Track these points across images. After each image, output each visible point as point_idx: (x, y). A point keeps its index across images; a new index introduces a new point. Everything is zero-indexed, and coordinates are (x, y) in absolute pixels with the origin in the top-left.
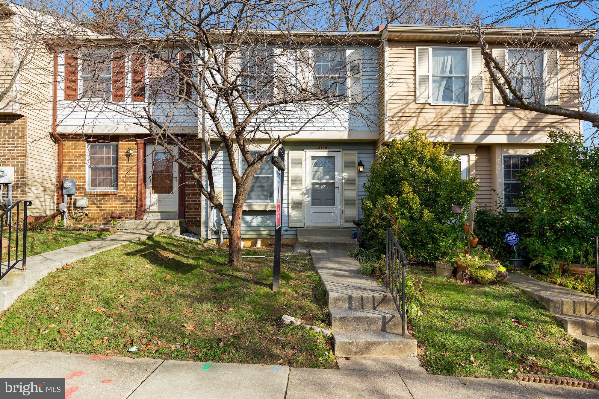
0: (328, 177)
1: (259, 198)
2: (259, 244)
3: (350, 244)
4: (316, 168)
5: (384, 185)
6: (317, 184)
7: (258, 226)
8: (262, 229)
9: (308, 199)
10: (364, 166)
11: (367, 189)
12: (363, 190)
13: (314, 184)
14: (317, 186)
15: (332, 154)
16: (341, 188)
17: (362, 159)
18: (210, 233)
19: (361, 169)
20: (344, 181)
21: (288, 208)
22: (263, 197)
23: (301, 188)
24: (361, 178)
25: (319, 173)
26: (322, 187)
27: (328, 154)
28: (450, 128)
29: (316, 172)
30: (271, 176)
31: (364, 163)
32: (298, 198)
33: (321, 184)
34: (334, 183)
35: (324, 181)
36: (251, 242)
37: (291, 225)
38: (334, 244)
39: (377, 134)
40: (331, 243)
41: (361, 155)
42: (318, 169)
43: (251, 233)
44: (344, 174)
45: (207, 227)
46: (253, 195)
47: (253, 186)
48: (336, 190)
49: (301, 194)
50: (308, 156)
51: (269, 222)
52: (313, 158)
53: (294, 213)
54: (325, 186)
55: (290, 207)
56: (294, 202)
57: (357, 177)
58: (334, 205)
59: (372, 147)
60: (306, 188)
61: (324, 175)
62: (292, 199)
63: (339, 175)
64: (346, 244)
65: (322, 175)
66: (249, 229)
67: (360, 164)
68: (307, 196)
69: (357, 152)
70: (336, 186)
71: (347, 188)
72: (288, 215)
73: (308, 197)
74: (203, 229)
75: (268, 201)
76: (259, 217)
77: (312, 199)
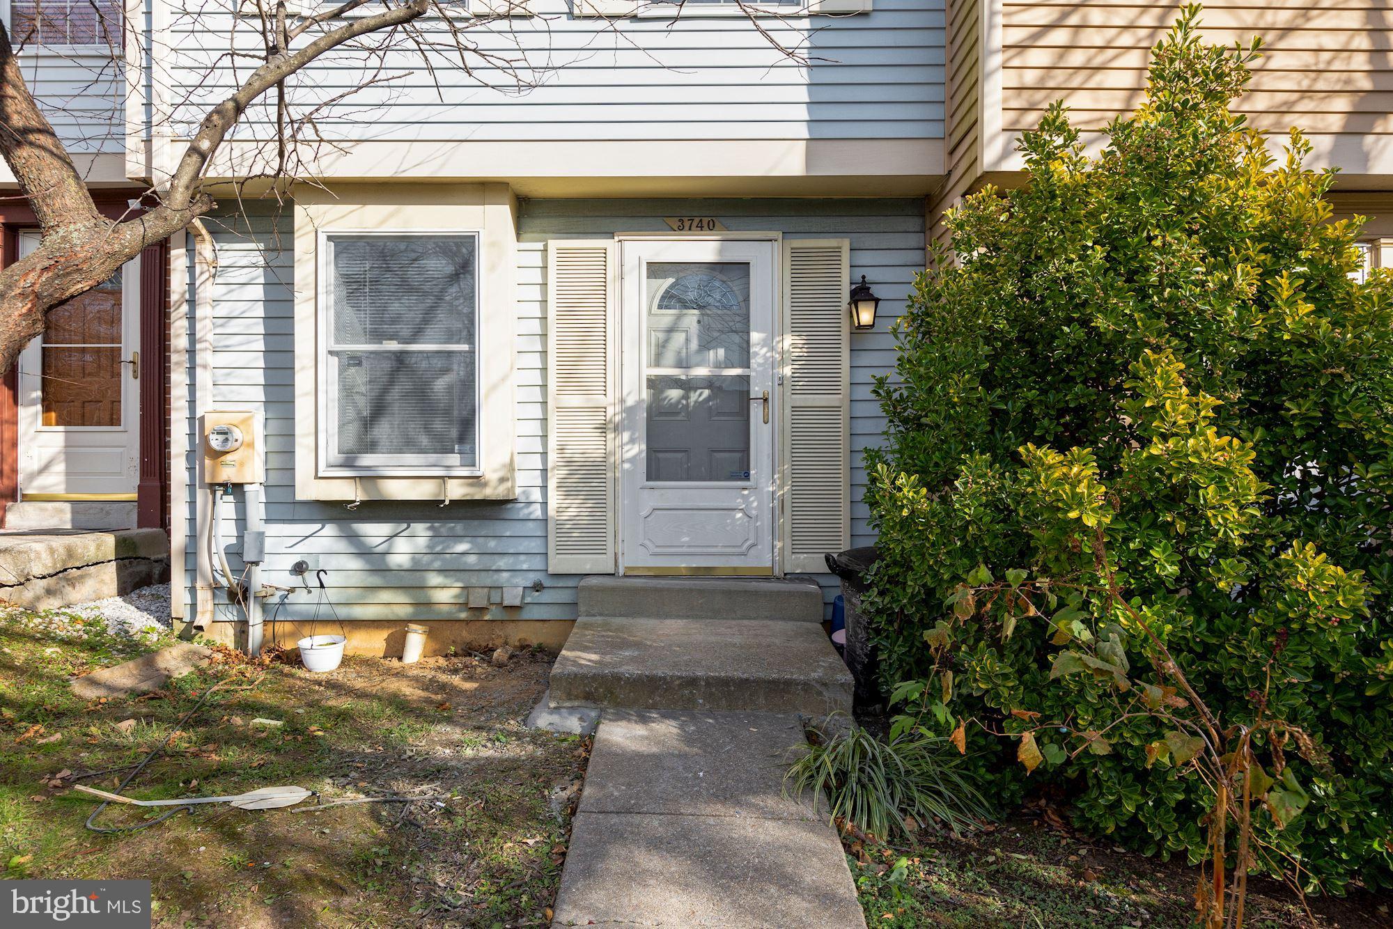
0: (721, 352)
1: (408, 445)
2: (416, 645)
3: (807, 686)
4: (668, 316)
5: (988, 380)
6: (675, 382)
7: (417, 569)
8: (434, 579)
9: (633, 449)
10: (877, 301)
11: (895, 408)
12: (875, 409)
13: (655, 384)
14: (674, 394)
15: (738, 253)
16: (775, 402)
17: (872, 275)
18: (204, 596)
19: (866, 316)
20: (788, 371)
21: (544, 488)
22: (424, 440)
23: (600, 400)
24: (866, 359)
25: (679, 338)
26: (694, 396)
27: (721, 252)
28: (1306, 105)
29: (670, 330)
30: (465, 347)
31: (876, 291)
32: (588, 445)
33: (687, 386)
34: (745, 379)
35: (701, 372)
36: (385, 634)
37: (559, 564)
38: (725, 682)
39: (940, 150)
40: (709, 682)
41: (865, 258)
42: (679, 317)
43: (386, 596)
44: (788, 340)
45: (192, 570)
46: (383, 430)
47: (385, 391)
48: (756, 411)
49: (603, 429)
50: (631, 262)
51: (462, 547)
52: (656, 269)
53: (572, 512)
54: (706, 393)
55: (552, 484)
56: (569, 463)
57: (845, 354)
58: (747, 477)
59: (913, 223)
60: (622, 401)
61: (705, 346)
62: (562, 449)
63: (768, 343)
64: (788, 683)
65: (694, 345)
66: (375, 580)
67: (861, 293)
68: (626, 436)
69: (845, 244)
70: (756, 390)
71: (801, 400)
72: (545, 521)
73: (632, 441)
74: (179, 580)
75: (454, 459)
76: (420, 528)
77: (650, 450)
